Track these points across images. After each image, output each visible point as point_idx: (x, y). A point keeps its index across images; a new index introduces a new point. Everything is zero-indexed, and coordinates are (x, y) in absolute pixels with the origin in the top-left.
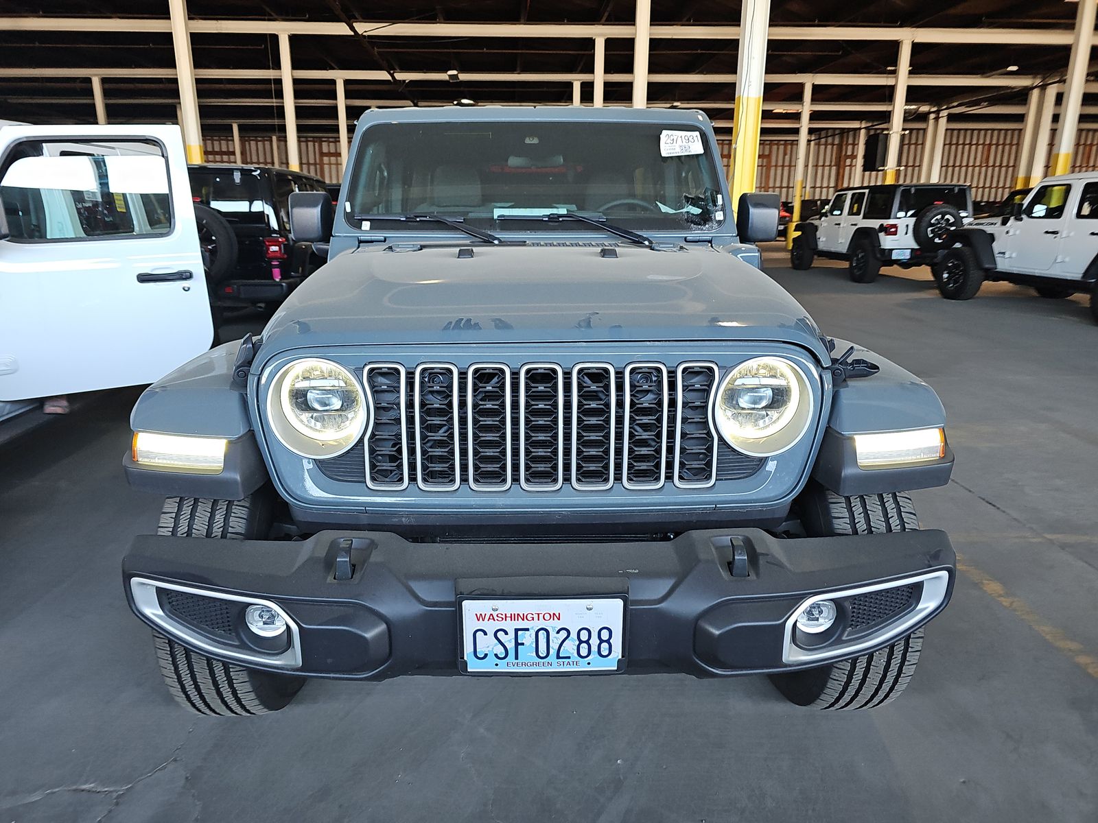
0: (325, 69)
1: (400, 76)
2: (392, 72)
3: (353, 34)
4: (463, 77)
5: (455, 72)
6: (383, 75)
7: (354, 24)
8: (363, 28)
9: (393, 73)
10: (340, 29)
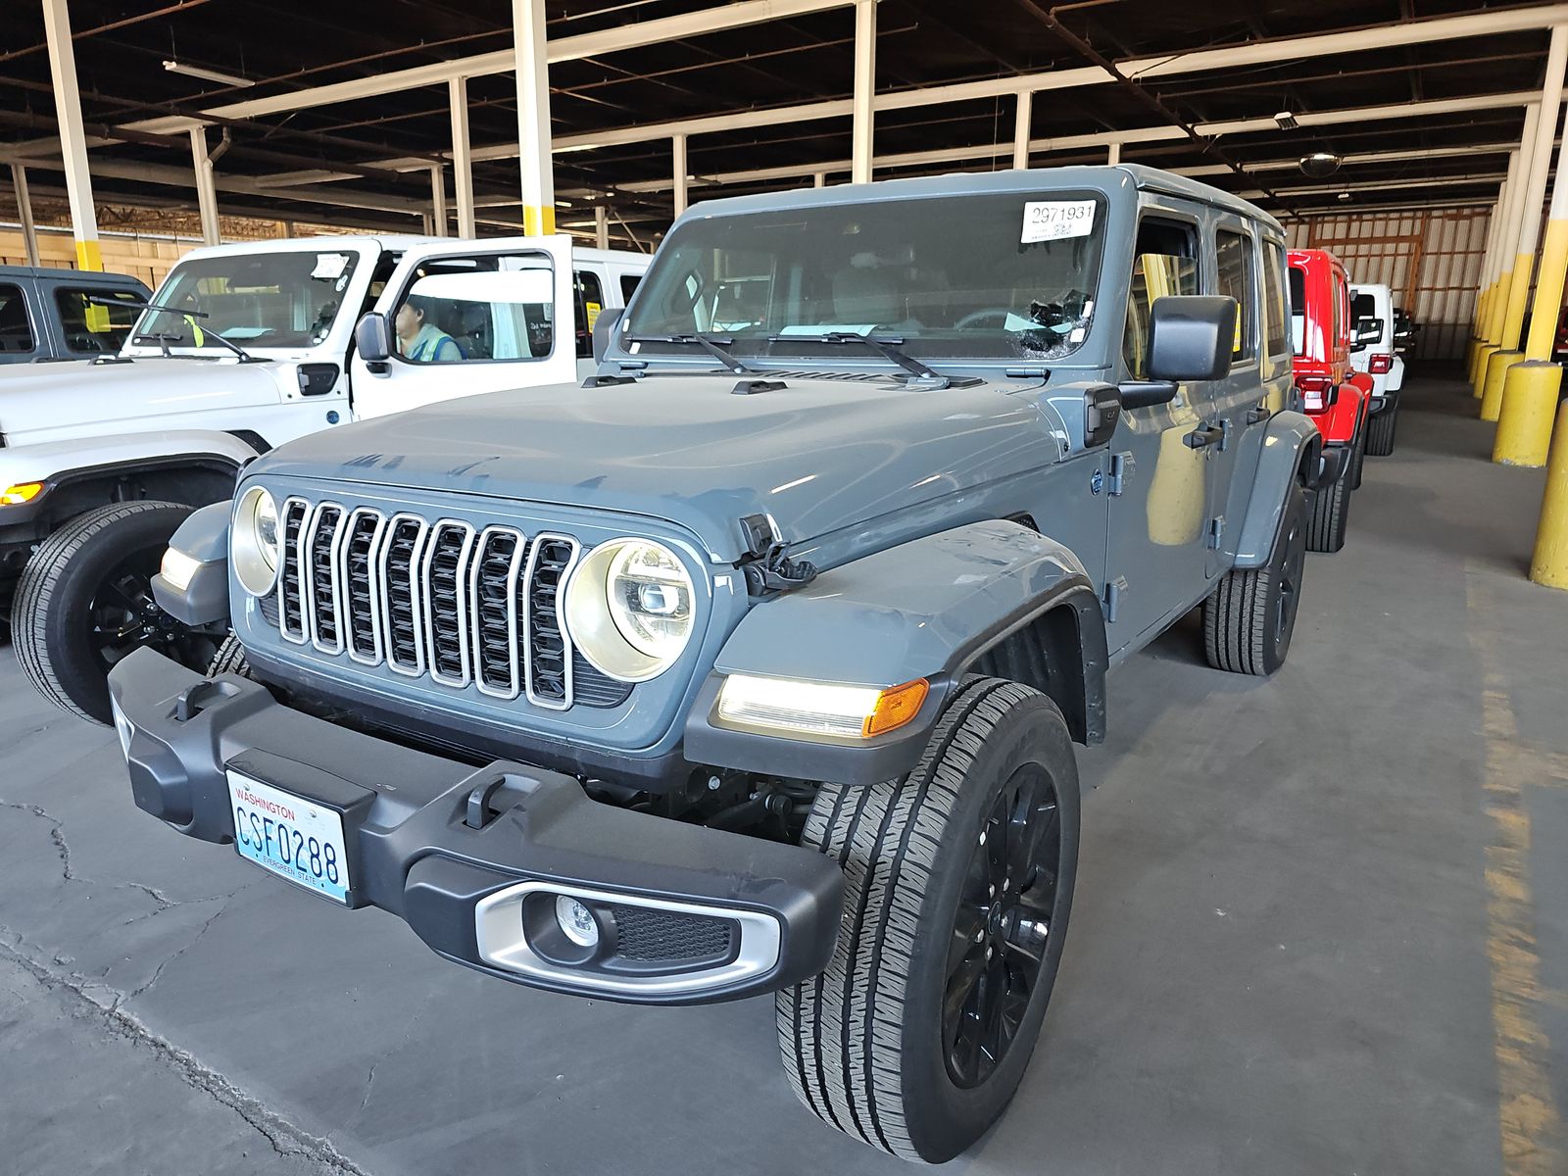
0: (1093, 132)
1: (1203, 130)
2: (1190, 126)
3: (1115, 79)
4: (1304, 120)
5: (1288, 115)
6: (1175, 132)
7: (1117, 66)
8: (1131, 69)
9: (1193, 127)
10: (1097, 75)
